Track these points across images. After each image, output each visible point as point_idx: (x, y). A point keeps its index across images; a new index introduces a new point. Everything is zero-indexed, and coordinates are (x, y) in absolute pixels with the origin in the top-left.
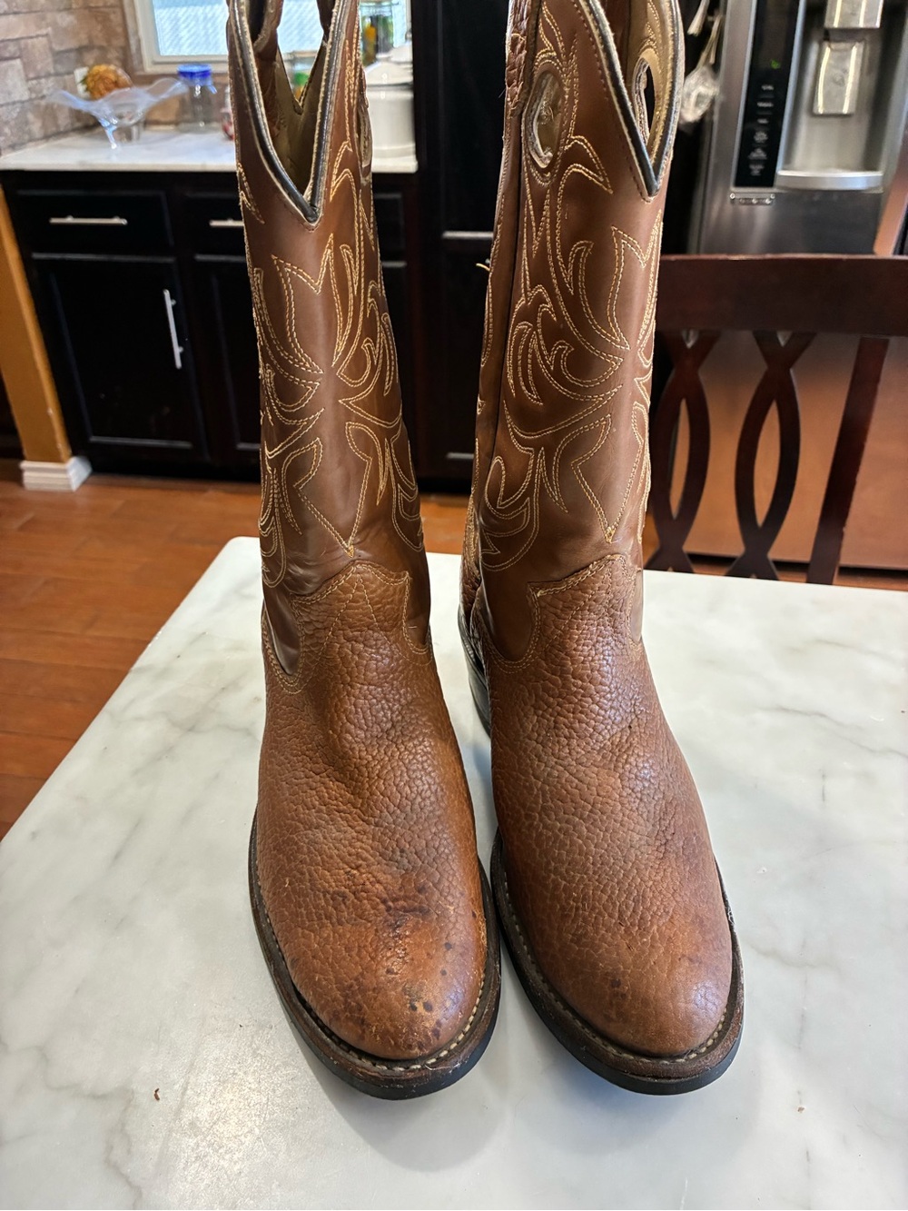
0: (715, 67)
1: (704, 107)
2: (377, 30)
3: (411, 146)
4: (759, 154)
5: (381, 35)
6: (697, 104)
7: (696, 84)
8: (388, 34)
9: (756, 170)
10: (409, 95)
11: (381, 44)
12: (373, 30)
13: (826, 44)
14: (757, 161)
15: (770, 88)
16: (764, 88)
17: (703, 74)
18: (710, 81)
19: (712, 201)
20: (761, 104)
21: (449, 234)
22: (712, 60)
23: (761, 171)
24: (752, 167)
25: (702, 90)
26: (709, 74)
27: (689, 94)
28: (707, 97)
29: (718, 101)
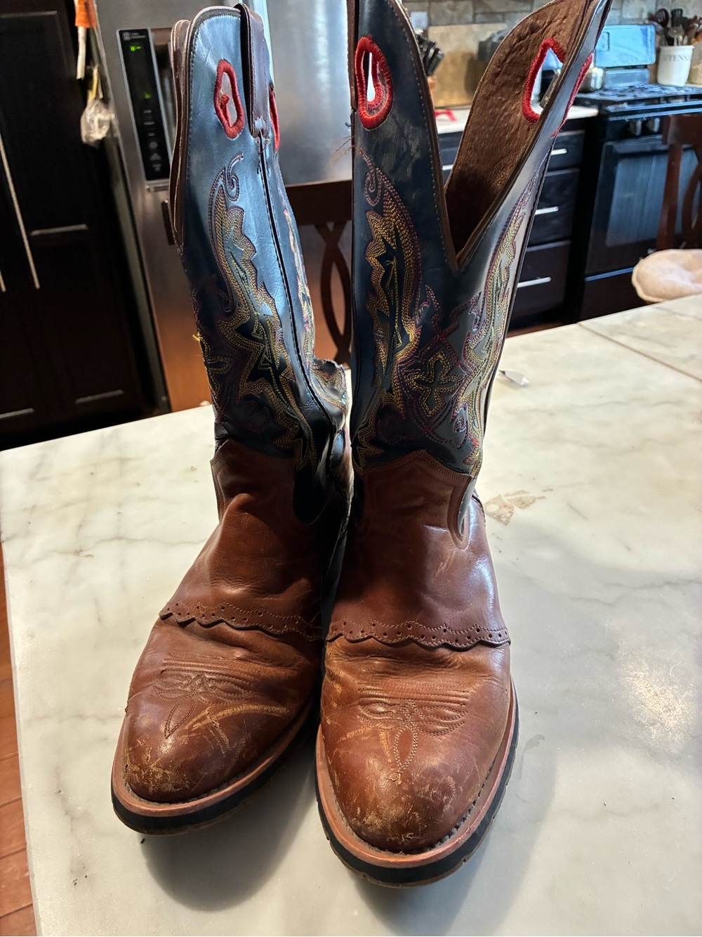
0: (105, 101)
1: (106, 128)
4: (155, 157)
6: (100, 127)
7: (95, 113)
9: (157, 167)
14: (156, 162)
15: (149, 111)
16: (146, 112)
17: (97, 106)
18: (104, 111)
19: (136, 200)
20: (147, 124)
22: (101, 95)
23: (161, 168)
24: (154, 166)
25: (100, 116)
26: (102, 105)
27: (92, 121)
28: (106, 121)
29: (115, 123)
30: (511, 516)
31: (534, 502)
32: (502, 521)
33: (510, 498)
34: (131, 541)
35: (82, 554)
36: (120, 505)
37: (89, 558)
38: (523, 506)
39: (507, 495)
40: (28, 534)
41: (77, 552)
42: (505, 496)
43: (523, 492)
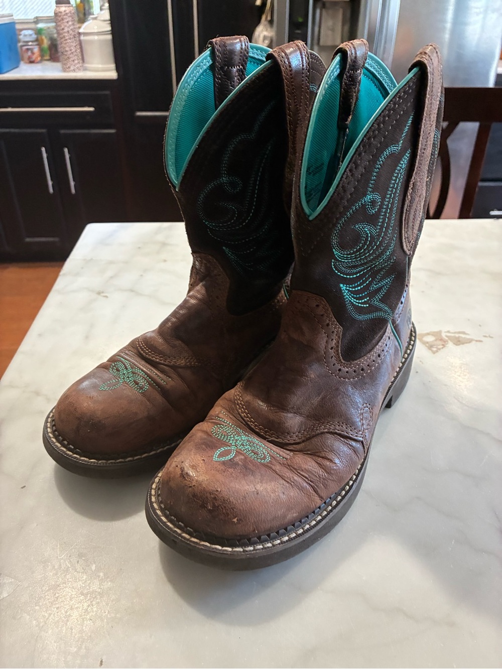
0: (271, 22)
1: (267, 42)
2: (84, 5)
3: (113, 66)
5: (87, 8)
7: (262, 31)
8: (90, 7)
10: (110, 37)
11: (87, 13)
12: (82, 5)
13: (324, 10)
15: (300, 32)
17: (265, 25)
18: (269, 29)
21: (139, 114)
22: (269, 18)
25: (265, 33)
26: (268, 25)
27: (259, 36)
28: (268, 37)
29: (274, 39)
30: (442, 348)
31: (470, 342)
32: (432, 350)
33: (448, 334)
34: (138, 294)
35: (102, 294)
36: (145, 271)
37: (105, 298)
38: (458, 343)
39: (448, 332)
40: (77, 274)
41: (99, 293)
42: (445, 332)
43: (464, 333)
